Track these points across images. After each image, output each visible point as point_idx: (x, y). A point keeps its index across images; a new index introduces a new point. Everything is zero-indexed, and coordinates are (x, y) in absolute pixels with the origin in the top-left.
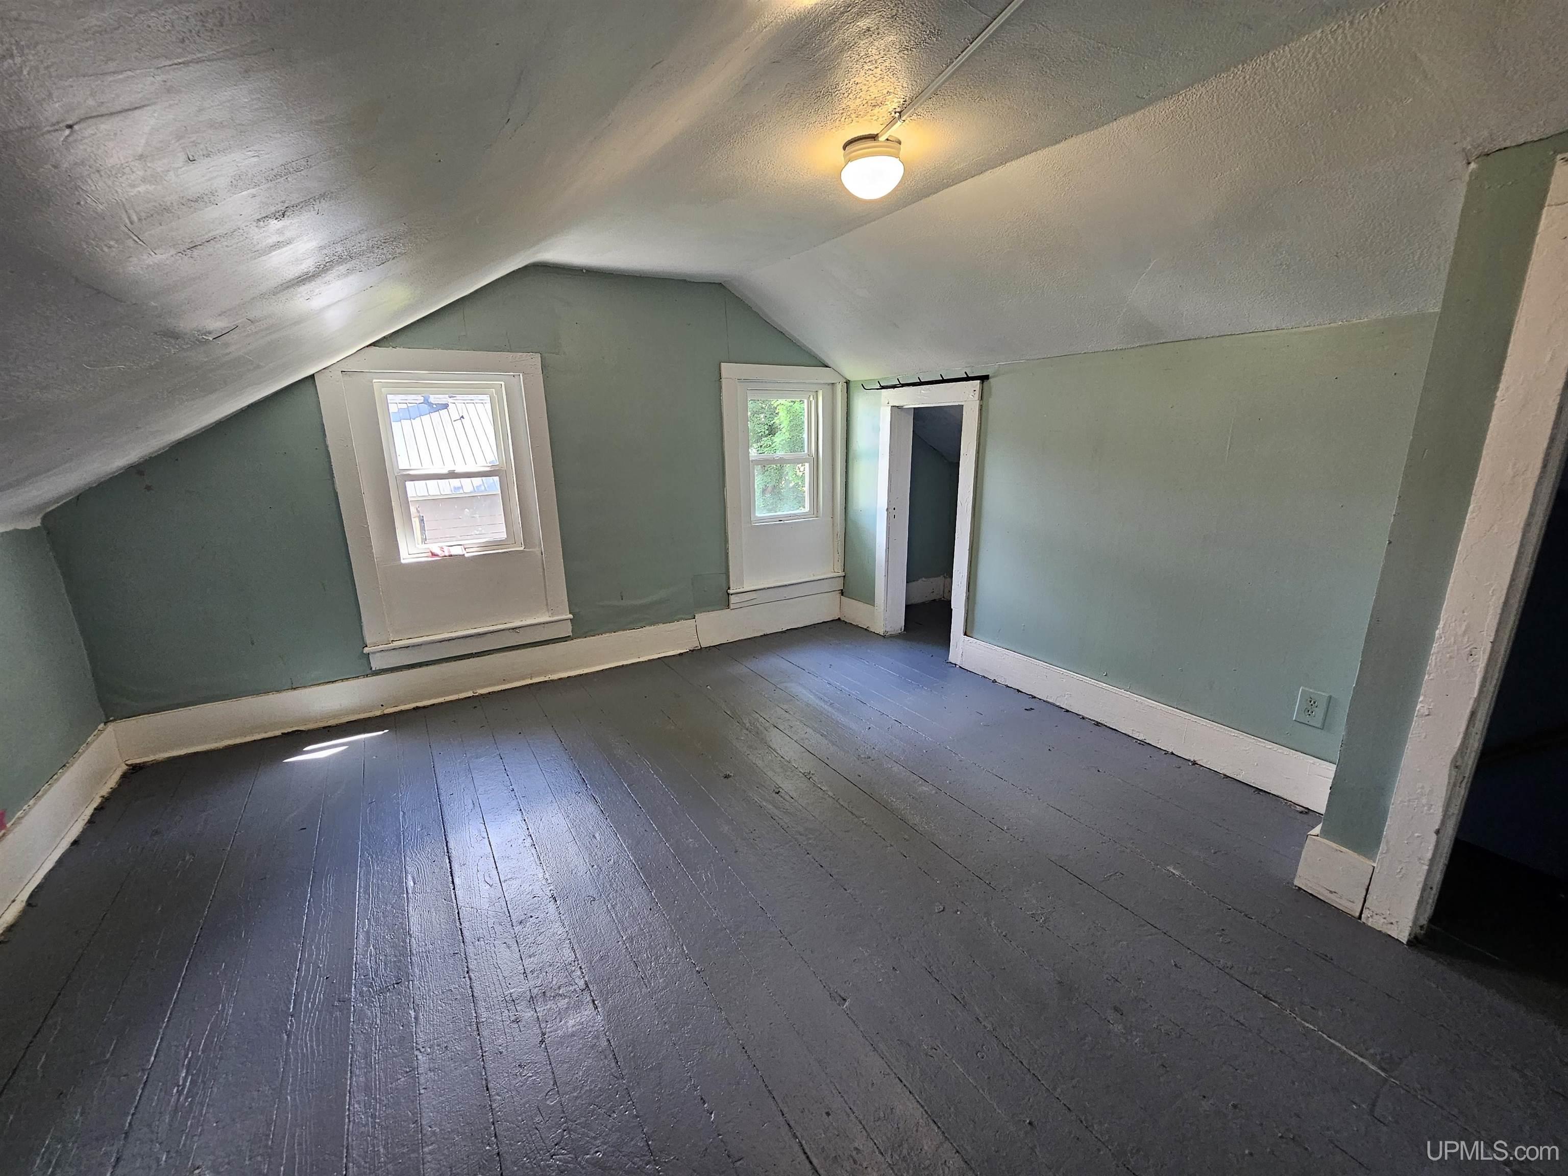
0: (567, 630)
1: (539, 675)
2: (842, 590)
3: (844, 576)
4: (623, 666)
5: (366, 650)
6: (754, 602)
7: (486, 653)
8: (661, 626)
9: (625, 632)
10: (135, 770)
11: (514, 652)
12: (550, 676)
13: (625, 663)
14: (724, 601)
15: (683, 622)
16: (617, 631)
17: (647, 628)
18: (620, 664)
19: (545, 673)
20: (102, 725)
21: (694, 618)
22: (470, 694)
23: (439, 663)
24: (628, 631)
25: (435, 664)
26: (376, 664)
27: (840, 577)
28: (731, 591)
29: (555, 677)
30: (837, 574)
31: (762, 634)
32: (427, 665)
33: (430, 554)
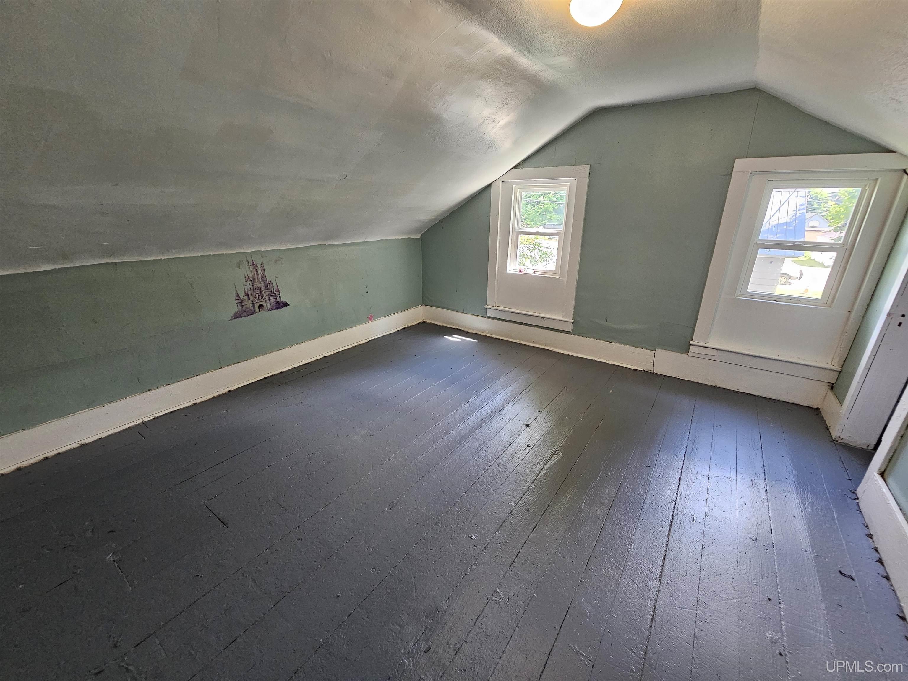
0: (569, 328)
1: (549, 346)
2: (833, 384)
3: (840, 372)
4: (594, 360)
5: (486, 306)
6: (714, 358)
7: (530, 325)
8: (628, 347)
9: (603, 342)
10: (423, 322)
11: (541, 329)
12: (554, 349)
13: (596, 359)
14: (685, 348)
15: (645, 350)
16: (598, 340)
17: (618, 345)
18: (593, 358)
19: (552, 346)
20: (421, 305)
21: (655, 351)
22: (517, 341)
23: (510, 322)
24: (605, 342)
25: (508, 322)
26: (489, 314)
27: (834, 370)
28: (691, 342)
29: (556, 350)
30: (833, 368)
31: (714, 385)
32: (506, 321)
33: (519, 271)
